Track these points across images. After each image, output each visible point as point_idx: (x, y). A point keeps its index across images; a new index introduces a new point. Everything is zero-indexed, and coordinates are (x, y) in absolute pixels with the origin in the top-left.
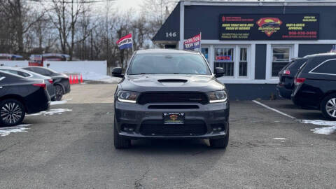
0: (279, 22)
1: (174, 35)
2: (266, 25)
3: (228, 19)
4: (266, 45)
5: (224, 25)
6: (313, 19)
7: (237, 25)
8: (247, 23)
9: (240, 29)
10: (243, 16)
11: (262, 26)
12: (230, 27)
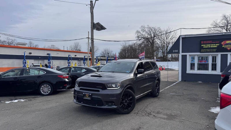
1: (177, 51)
2: (227, 44)
3: (205, 42)
4: (227, 54)
5: (202, 45)
7: (210, 45)
8: (216, 44)
9: (211, 47)
10: (213, 40)
11: (225, 45)
12: (206, 46)
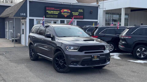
0: (69, 11)
1: (25, 14)
2: (65, 12)
3: (49, 8)
4: (64, 21)
5: (47, 11)
6: (82, 11)
8: (57, 11)
9: (54, 13)
11: (63, 13)
12: (50, 12)
